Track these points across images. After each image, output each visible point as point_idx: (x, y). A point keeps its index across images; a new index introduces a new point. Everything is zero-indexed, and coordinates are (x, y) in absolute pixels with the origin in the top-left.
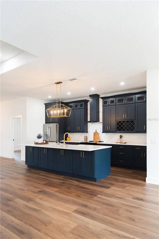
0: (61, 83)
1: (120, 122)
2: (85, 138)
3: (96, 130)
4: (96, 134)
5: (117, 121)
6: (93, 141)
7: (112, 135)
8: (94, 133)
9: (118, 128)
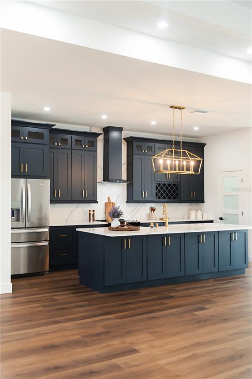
2: (90, 214)
3: (109, 198)
5: (155, 183)
8: (106, 203)
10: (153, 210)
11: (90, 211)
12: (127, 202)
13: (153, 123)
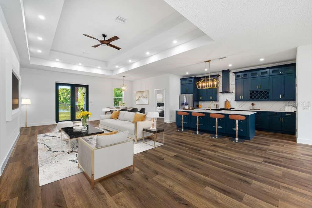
0: (210, 61)
1: (253, 92)
2: (216, 105)
3: (227, 99)
4: (227, 102)
5: (250, 91)
6: (224, 108)
7: (243, 103)
8: (225, 101)
9: (251, 97)
12: (235, 101)
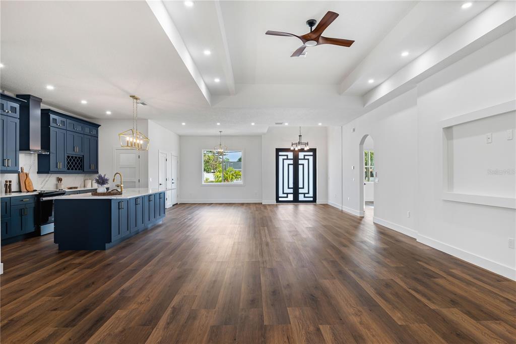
1: (69, 157)
2: (7, 185)
7: (46, 177)
10: (60, 180)
11: (6, 181)
12: (38, 173)
13: (84, 102)
